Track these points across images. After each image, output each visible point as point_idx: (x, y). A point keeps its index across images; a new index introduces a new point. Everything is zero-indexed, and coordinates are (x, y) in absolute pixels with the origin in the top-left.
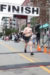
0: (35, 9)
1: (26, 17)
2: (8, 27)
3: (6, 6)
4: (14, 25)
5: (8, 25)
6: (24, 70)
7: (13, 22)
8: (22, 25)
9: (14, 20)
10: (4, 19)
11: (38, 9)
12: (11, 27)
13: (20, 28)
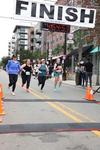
0: (88, 12)
1: (66, 29)
2: (26, 48)
3: (27, 3)
4: (39, 43)
5: (26, 42)
6: (60, 136)
7: (37, 37)
8: (55, 44)
9: (40, 34)
10: (18, 31)
11: (92, 12)
12: (32, 48)
13: (50, 50)
